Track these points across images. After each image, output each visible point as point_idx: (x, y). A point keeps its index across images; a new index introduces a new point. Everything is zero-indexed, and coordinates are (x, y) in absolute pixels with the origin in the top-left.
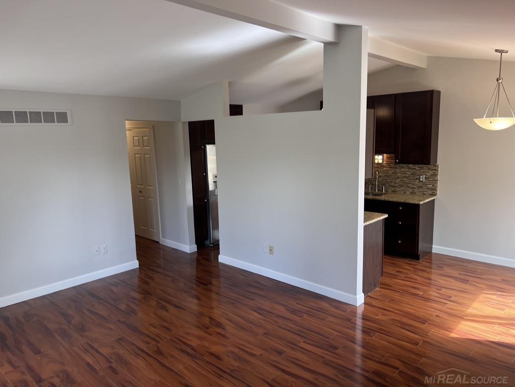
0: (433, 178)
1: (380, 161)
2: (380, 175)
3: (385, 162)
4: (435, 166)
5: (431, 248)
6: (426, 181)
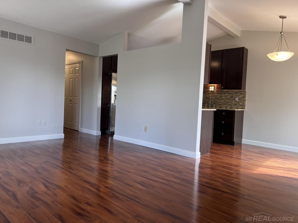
0: (243, 99)
1: (213, 90)
2: (212, 98)
3: (215, 91)
4: (244, 92)
5: (241, 141)
6: (239, 101)
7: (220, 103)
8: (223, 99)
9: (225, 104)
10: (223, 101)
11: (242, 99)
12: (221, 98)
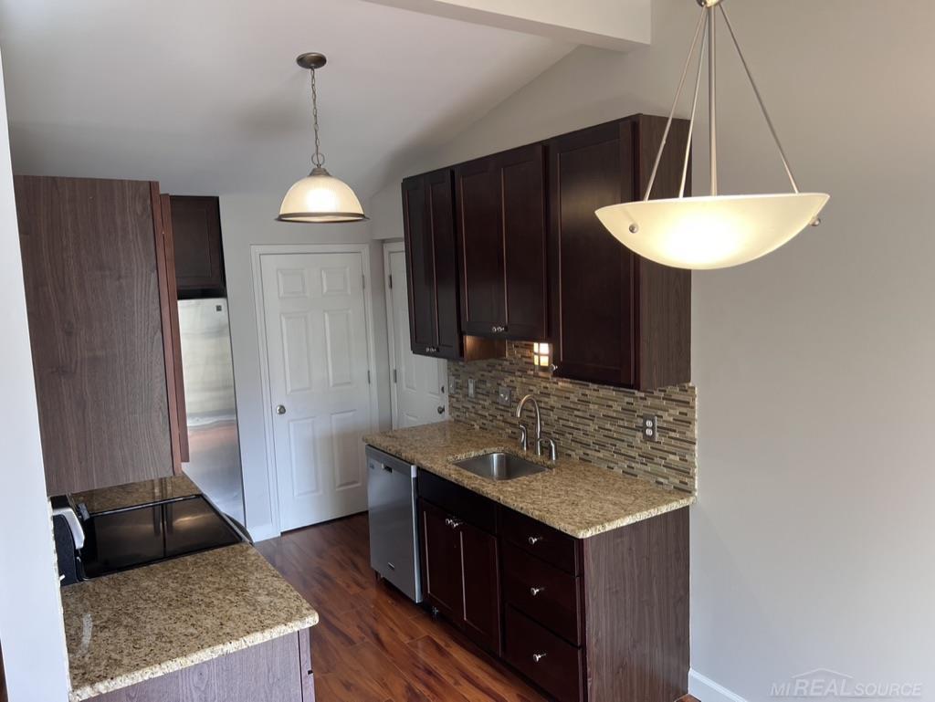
0: (681, 433)
4: (685, 390)
6: (663, 440)
7: (579, 435)
8: (592, 418)
9: (603, 446)
10: (592, 427)
11: (675, 431)
12: (583, 408)
